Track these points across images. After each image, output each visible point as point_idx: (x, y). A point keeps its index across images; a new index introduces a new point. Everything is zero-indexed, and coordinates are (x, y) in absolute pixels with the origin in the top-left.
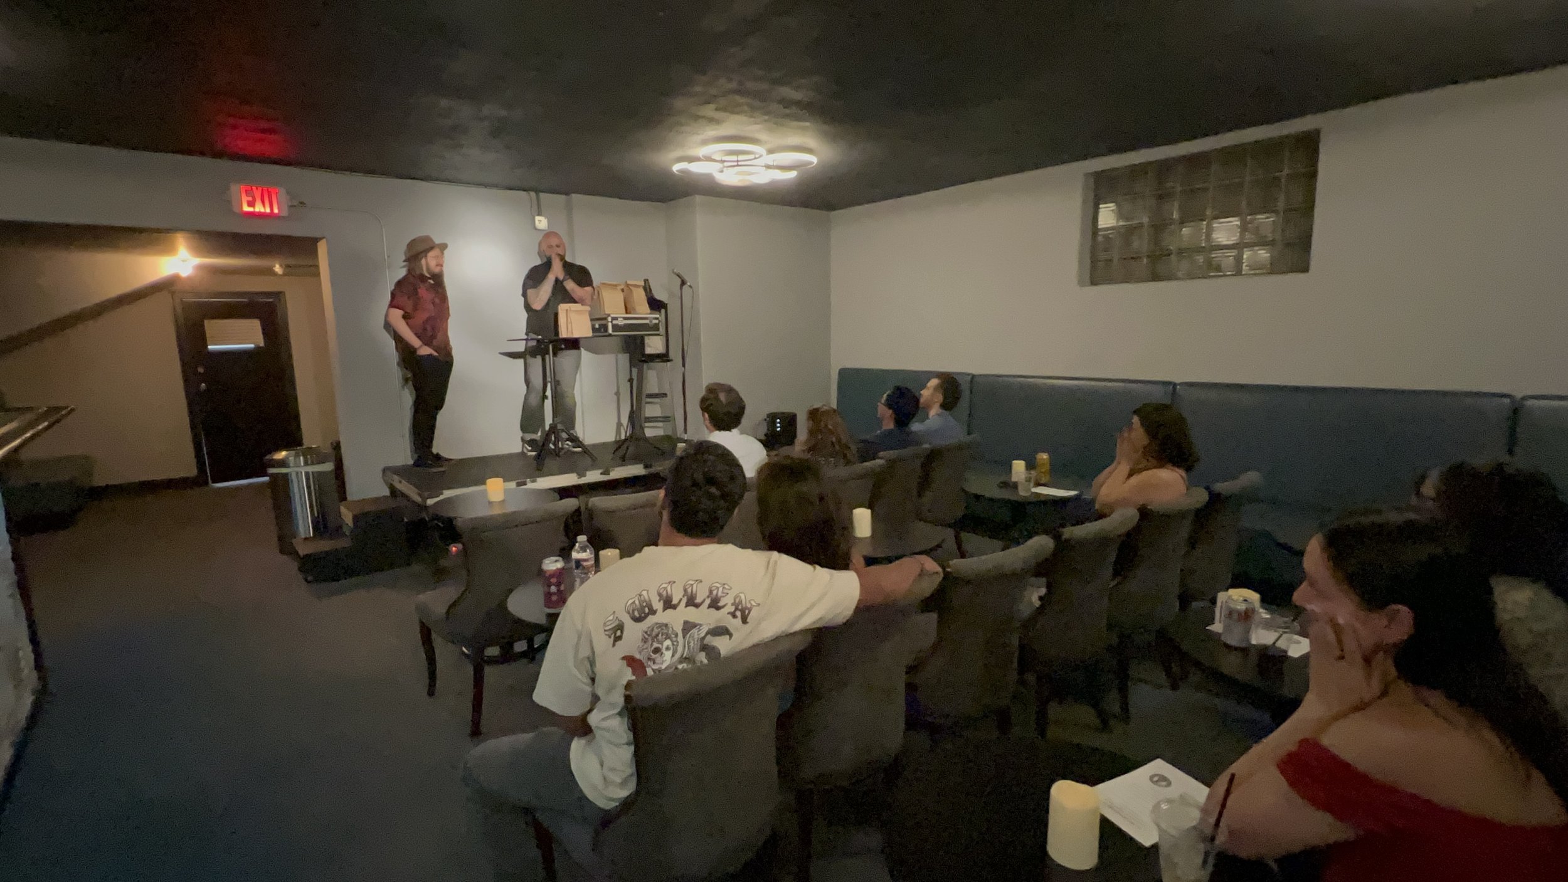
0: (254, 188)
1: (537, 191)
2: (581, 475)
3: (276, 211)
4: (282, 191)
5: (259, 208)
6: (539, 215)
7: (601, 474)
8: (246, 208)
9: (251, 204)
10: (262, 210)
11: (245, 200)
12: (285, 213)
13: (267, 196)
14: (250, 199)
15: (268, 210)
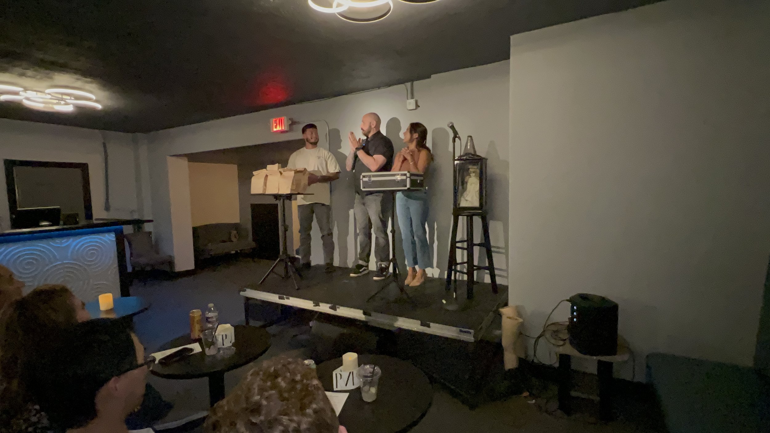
0: (277, 119)
1: (412, 80)
2: (317, 305)
3: (283, 128)
4: (285, 119)
5: (279, 128)
6: (412, 98)
7: (330, 308)
8: (275, 130)
9: (276, 127)
10: (279, 129)
11: (275, 125)
12: (286, 129)
13: (281, 122)
14: (276, 124)
15: (281, 129)
